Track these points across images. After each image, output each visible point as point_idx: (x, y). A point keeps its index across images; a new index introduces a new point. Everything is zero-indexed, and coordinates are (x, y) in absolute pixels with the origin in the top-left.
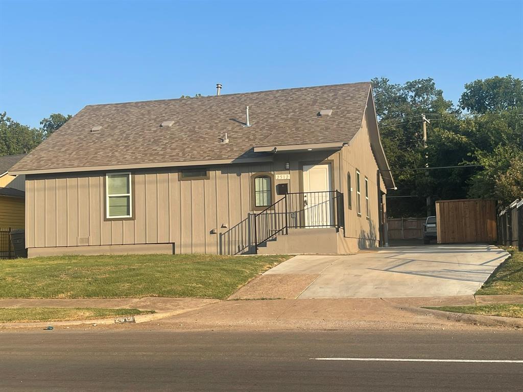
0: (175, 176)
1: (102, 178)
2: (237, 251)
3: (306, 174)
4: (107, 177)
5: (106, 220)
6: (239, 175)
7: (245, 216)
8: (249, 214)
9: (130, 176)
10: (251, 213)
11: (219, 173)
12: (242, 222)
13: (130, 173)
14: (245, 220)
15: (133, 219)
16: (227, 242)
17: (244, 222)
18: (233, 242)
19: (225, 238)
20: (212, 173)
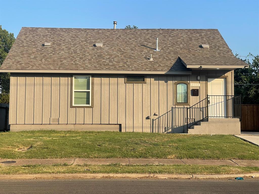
0: (122, 80)
1: (69, 78)
2: (164, 131)
3: (209, 84)
4: (74, 78)
5: (72, 107)
6: (166, 82)
7: (170, 109)
8: (172, 108)
9: (91, 78)
10: (174, 107)
11: (152, 80)
12: (167, 112)
13: (91, 76)
14: (170, 111)
15: (92, 107)
16: (157, 125)
17: (169, 113)
18: (161, 125)
19: (156, 123)
20: (148, 80)
